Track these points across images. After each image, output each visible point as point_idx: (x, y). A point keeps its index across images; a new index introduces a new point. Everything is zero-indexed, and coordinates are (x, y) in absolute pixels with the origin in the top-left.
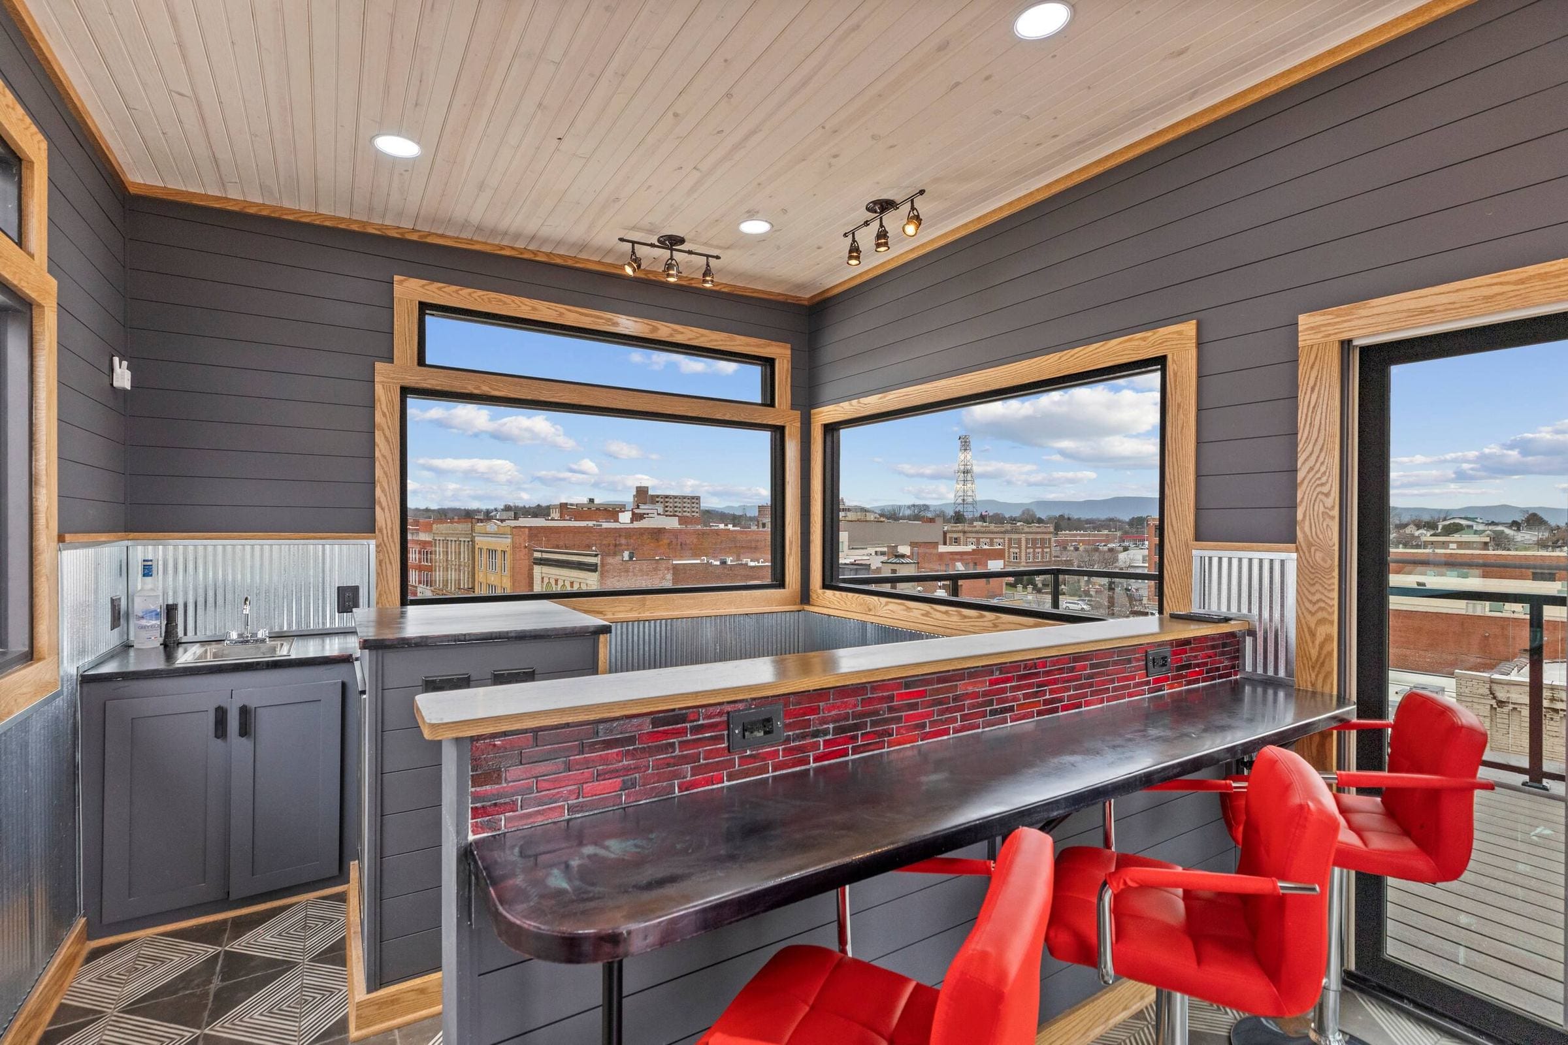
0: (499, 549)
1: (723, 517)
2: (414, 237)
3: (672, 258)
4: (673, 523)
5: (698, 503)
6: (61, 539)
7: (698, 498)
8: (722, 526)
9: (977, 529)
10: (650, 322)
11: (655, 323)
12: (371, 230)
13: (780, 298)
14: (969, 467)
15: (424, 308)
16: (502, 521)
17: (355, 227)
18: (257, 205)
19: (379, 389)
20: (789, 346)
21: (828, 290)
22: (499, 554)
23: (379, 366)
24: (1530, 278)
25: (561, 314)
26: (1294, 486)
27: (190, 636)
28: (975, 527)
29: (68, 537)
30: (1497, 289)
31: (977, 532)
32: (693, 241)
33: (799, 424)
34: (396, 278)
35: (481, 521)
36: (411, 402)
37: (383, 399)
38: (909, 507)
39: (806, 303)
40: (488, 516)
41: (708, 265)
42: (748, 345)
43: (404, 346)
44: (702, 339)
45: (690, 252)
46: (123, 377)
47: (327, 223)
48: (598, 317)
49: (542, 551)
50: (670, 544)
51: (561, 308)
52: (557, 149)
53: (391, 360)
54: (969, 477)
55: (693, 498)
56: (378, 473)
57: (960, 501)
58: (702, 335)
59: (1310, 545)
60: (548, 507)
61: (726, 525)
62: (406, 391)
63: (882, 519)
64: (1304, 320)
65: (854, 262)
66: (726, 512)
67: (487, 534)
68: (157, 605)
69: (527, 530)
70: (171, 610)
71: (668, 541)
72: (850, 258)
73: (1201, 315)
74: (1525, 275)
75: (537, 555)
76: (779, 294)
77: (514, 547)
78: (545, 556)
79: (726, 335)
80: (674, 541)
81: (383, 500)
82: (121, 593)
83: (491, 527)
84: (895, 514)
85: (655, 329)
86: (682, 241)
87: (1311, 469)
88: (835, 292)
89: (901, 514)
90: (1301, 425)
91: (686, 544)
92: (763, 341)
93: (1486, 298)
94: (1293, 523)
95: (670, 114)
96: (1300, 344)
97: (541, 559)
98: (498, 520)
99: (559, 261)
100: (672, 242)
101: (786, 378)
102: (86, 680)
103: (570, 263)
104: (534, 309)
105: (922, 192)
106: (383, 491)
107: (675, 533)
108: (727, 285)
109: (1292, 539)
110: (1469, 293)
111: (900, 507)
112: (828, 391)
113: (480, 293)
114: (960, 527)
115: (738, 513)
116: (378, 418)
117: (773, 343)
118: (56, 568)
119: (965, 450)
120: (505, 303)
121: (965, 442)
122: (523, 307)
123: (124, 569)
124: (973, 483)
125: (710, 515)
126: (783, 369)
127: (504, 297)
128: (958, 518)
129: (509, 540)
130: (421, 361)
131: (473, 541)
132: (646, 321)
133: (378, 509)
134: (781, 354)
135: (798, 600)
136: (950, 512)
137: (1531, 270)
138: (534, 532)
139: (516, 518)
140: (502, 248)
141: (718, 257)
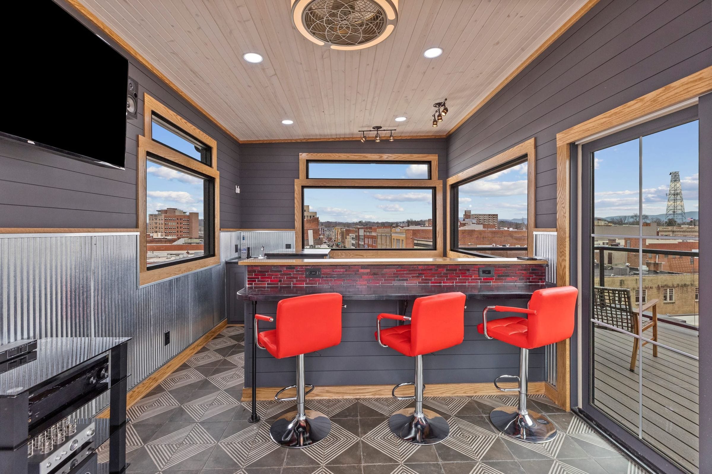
0: (401, 239)
1: (509, 224)
2: (305, 141)
3: (377, 134)
4: (480, 228)
5: (497, 218)
6: (220, 230)
7: (497, 215)
8: (506, 229)
9: (684, 229)
10: (379, 154)
11: (381, 155)
12: (293, 141)
13: (433, 137)
14: (678, 191)
15: (308, 161)
16: (402, 227)
17: (289, 141)
18: (266, 140)
19: (296, 187)
20: (437, 155)
21: (450, 131)
22: (401, 241)
23: (296, 180)
24: (612, 115)
25: (348, 157)
26: (555, 205)
27: (253, 256)
28: (682, 228)
29: (221, 229)
30: (604, 120)
31: (684, 232)
32: (384, 127)
33: (442, 185)
34: (300, 154)
35: (394, 227)
36: (306, 190)
37: (297, 190)
38: (632, 217)
39: (445, 137)
40: (397, 225)
41: (391, 133)
42: (419, 157)
43: (302, 174)
44: (400, 158)
45: (384, 130)
46: (238, 190)
47: (283, 142)
48: (360, 156)
49: (417, 240)
50: (477, 237)
51: (348, 155)
52: (325, 114)
53: (298, 178)
54: (679, 197)
55: (494, 215)
56: (296, 211)
57: (671, 212)
58: (400, 156)
59: (560, 228)
60: (425, 221)
61: (508, 228)
62: (303, 187)
63: (610, 224)
64: (558, 136)
65: (435, 126)
66: (513, 221)
67: (396, 233)
68: (246, 247)
69: (412, 231)
70: (249, 249)
71: (477, 236)
72: (434, 124)
73: (536, 135)
74: (611, 114)
75: (416, 242)
76: (432, 136)
77: (407, 238)
78: (419, 242)
79: (409, 155)
80: (479, 236)
81: (297, 219)
82: (238, 243)
83: (398, 229)
84: (622, 221)
85: (381, 157)
86: (381, 127)
87: (560, 197)
88: (452, 132)
89: (626, 221)
90: (558, 179)
91: (485, 237)
92: (425, 155)
93: (602, 124)
94: (555, 220)
95: (346, 100)
96: (557, 146)
97: (417, 244)
98: (401, 227)
99: (347, 139)
100: (378, 128)
101: (436, 168)
102: (227, 263)
103: (351, 139)
104: (340, 156)
105: (446, 99)
106: (297, 217)
107: (480, 232)
108: (409, 136)
109: (556, 227)
110: (597, 122)
111: (625, 217)
112: (453, 170)
113: (323, 154)
114: (670, 228)
115: (520, 222)
116: (296, 195)
117: (430, 155)
118: (219, 236)
119: (675, 181)
120: (331, 156)
121: (675, 176)
122: (336, 156)
123: (239, 238)
124: (682, 200)
125: (504, 223)
126: (435, 164)
127: (330, 154)
128: (671, 223)
129: (405, 235)
130: (307, 177)
131: (391, 236)
132: (378, 154)
133: (295, 222)
134: (434, 158)
135: (442, 255)
136: (665, 220)
137: (613, 111)
138: (415, 232)
139: (408, 226)
140: (329, 139)
141: (395, 130)
